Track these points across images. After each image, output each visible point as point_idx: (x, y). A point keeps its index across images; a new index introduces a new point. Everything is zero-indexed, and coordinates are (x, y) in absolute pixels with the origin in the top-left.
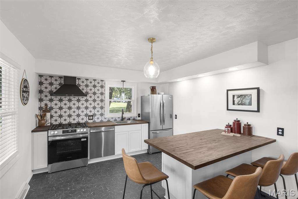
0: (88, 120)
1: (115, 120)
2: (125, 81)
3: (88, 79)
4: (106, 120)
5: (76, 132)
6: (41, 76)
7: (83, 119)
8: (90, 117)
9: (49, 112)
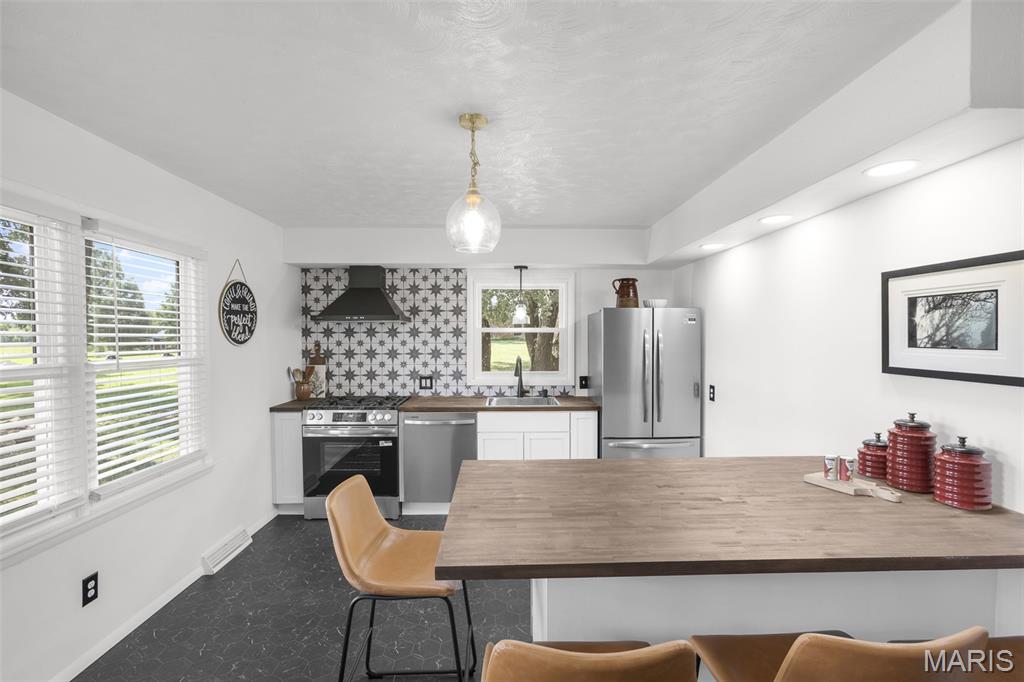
0: (417, 390)
1: (500, 394)
2: (526, 267)
3: (417, 270)
4: (471, 393)
5: (365, 420)
6: (305, 270)
7: (404, 386)
8: (423, 381)
9: (324, 364)
